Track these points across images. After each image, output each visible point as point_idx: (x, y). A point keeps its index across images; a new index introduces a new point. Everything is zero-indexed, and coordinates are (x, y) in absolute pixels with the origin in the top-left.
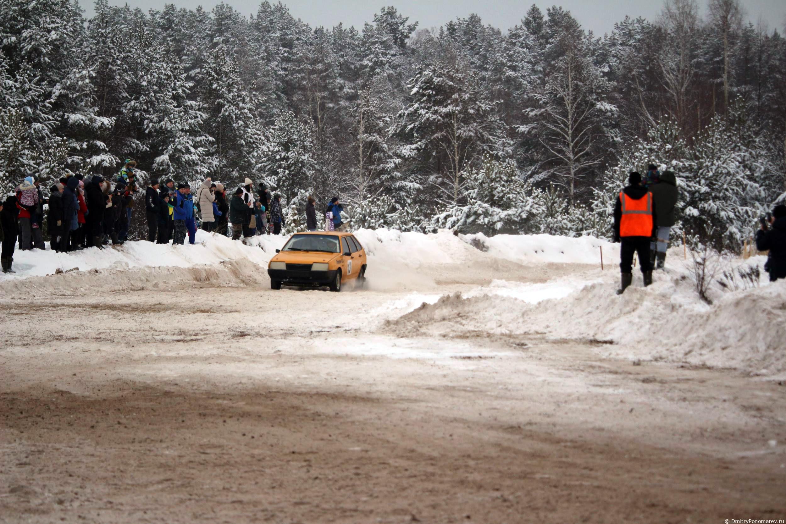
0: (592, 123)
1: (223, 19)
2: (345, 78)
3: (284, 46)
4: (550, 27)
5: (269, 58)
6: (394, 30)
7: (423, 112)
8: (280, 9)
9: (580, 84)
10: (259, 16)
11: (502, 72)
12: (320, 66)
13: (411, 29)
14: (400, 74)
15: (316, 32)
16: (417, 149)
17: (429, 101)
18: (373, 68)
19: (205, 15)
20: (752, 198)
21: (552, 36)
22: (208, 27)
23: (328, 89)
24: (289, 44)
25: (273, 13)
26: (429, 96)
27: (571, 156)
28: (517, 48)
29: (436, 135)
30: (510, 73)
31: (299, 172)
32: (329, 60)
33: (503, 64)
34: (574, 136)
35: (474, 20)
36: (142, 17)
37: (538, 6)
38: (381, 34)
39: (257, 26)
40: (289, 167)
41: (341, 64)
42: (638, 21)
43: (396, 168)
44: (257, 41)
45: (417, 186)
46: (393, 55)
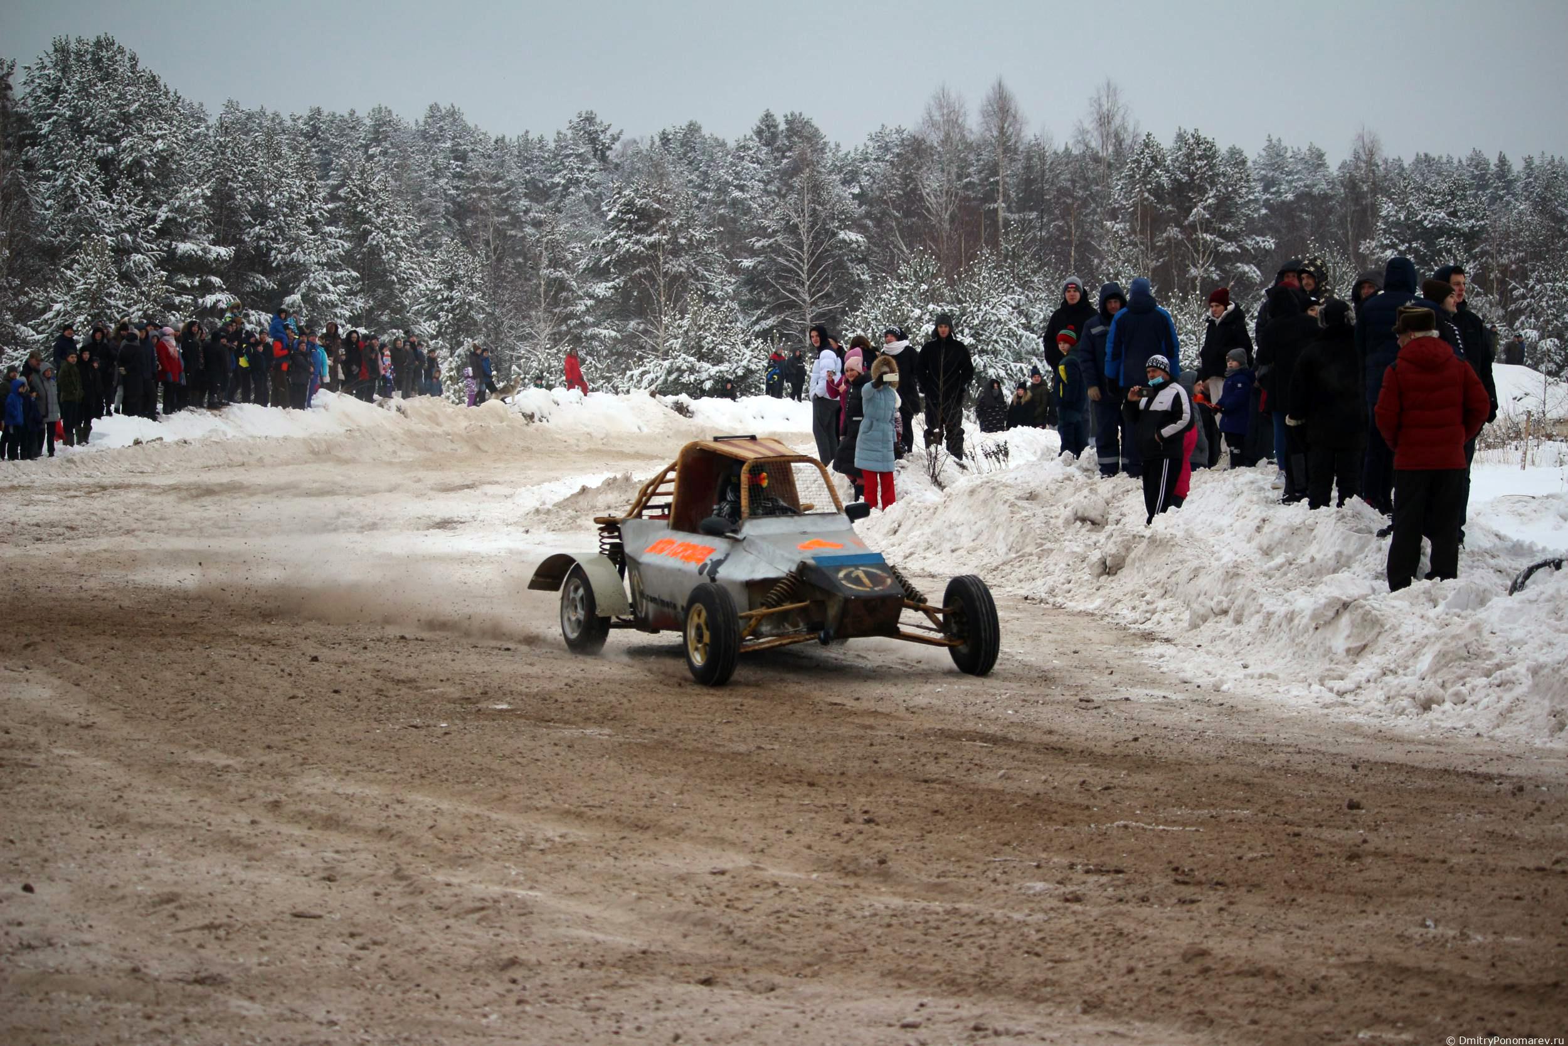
0: (833, 257)
1: (380, 126)
2: (532, 200)
3: (456, 159)
4: (788, 137)
5: (437, 174)
6: (593, 140)
7: (622, 241)
8: (453, 114)
9: (819, 208)
10: (426, 123)
11: (726, 193)
12: (500, 184)
13: (615, 139)
14: (600, 195)
15: (496, 142)
16: (614, 287)
17: (629, 227)
18: (566, 188)
19: (359, 121)
20: (1028, 353)
21: (790, 149)
22: (362, 135)
23: (510, 213)
24: (462, 157)
25: (443, 118)
26: (630, 221)
27: (807, 298)
28: (746, 163)
29: (637, 271)
30: (737, 194)
31: (465, 315)
32: (512, 177)
33: (728, 183)
34: (811, 272)
35: (693, 129)
36: (280, 123)
37: (772, 111)
38: (577, 145)
39: (424, 135)
40: (453, 310)
41: (526, 182)
42: (897, 131)
43: (588, 311)
44: (424, 153)
45: (613, 334)
46: (592, 171)
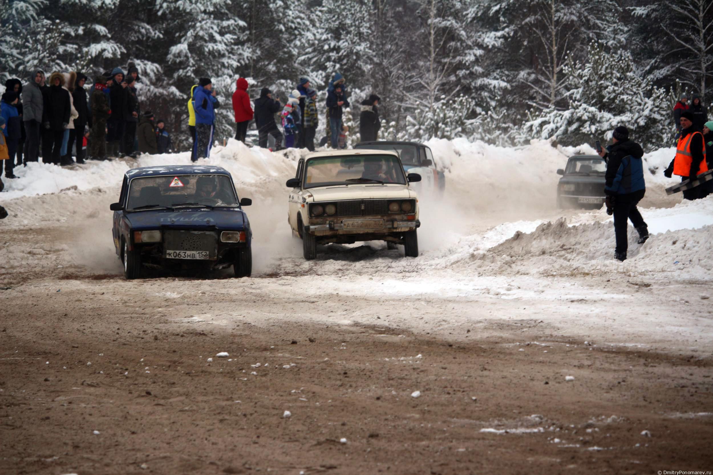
16: (504, 37)
27: (702, 46)
29: (528, 20)
31: (353, 66)
34: (706, 20)
40: (340, 60)
43: (477, 61)
45: (503, 84)
